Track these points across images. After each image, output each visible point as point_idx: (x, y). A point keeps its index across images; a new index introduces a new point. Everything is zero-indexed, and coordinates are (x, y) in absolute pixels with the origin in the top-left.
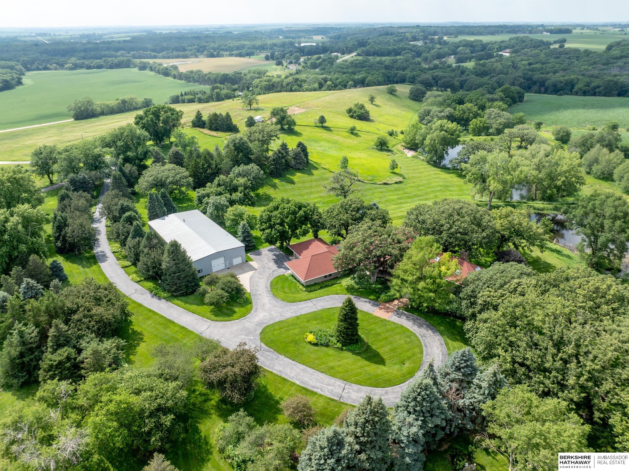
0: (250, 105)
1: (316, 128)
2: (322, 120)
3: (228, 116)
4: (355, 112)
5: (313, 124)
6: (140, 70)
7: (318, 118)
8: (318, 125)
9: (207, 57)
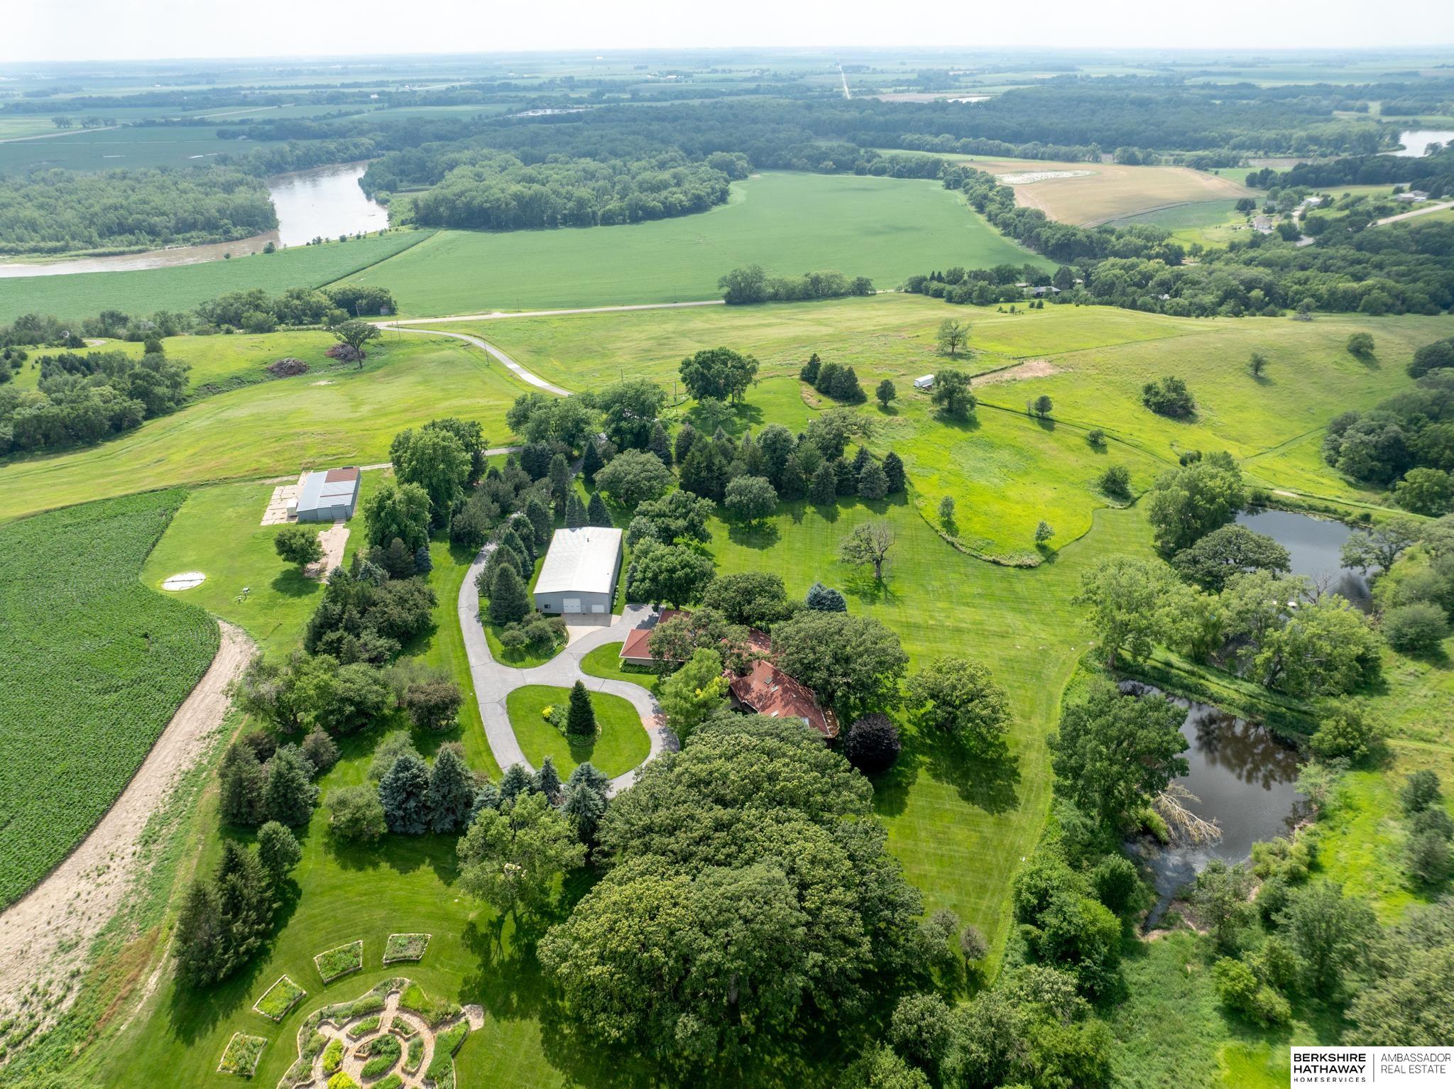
0: (953, 345)
1: (1027, 419)
2: (1044, 404)
3: (851, 372)
4: (1157, 394)
5: (1024, 409)
6: (948, 187)
7: (1035, 398)
8: (1034, 412)
9: (1120, 163)
